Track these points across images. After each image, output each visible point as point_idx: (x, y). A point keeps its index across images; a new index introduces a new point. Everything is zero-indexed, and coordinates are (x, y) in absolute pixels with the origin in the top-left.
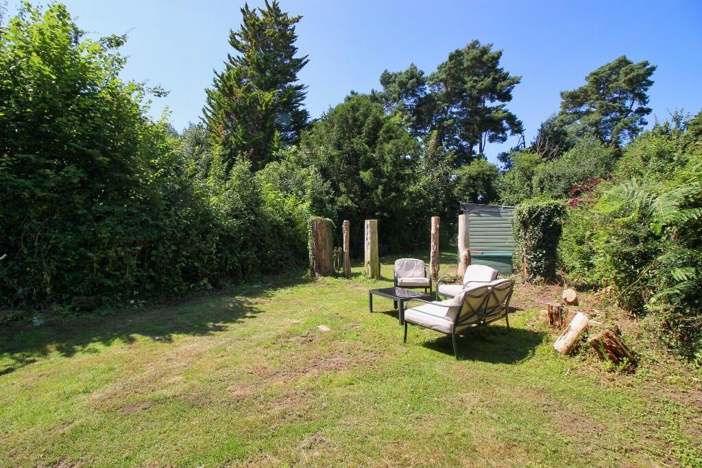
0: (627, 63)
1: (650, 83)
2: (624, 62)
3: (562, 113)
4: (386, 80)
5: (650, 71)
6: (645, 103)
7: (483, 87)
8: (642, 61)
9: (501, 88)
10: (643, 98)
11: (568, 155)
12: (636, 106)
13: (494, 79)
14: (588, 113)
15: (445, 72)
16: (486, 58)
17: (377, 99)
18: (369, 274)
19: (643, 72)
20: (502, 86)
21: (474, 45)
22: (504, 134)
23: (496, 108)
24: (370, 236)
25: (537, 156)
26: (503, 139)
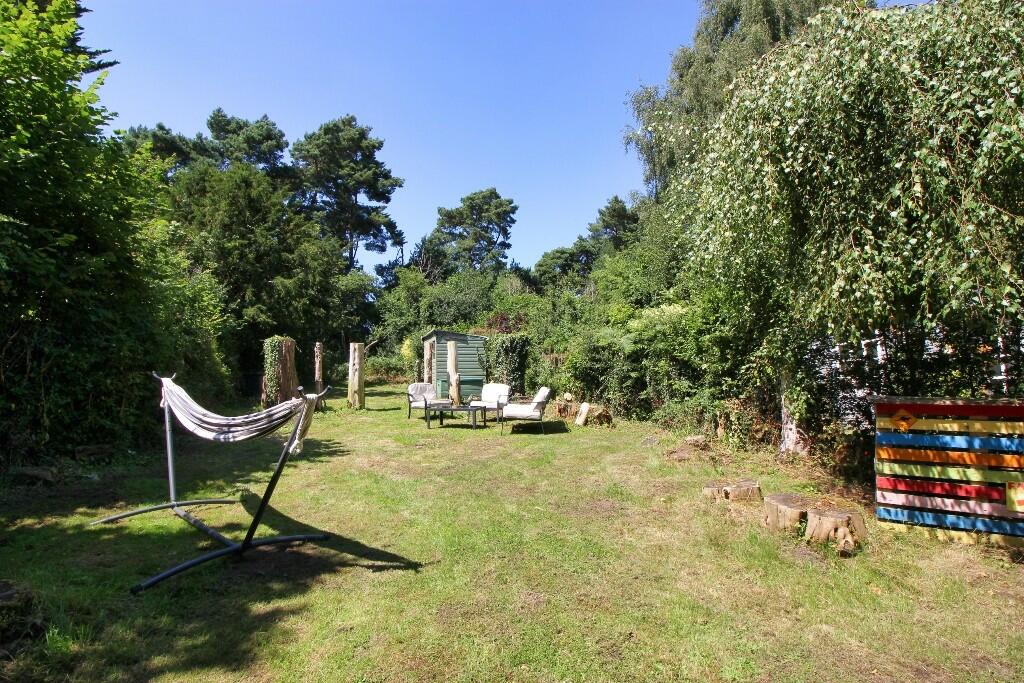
0: (498, 197)
1: (513, 221)
2: (494, 194)
3: (437, 230)
4: (220, 124)
5: (514, 210)
6: (508, 238)
7: (362, 179)
8: (507, 198)
9: (381, 186)
10: (506, 234)
12: (501, 239)
13: (375, 173)
14: (462, 236)
15: (318, 146)
16: (364, 143)
17: (206, 150)
18: (357, 405)
19: (508, 209)
20: (384, 186)
21: (350, 122)
22: (383, 243)
23: (376, 209)
24: (357, 361)
25: (421, 276)
26: (383, 249)
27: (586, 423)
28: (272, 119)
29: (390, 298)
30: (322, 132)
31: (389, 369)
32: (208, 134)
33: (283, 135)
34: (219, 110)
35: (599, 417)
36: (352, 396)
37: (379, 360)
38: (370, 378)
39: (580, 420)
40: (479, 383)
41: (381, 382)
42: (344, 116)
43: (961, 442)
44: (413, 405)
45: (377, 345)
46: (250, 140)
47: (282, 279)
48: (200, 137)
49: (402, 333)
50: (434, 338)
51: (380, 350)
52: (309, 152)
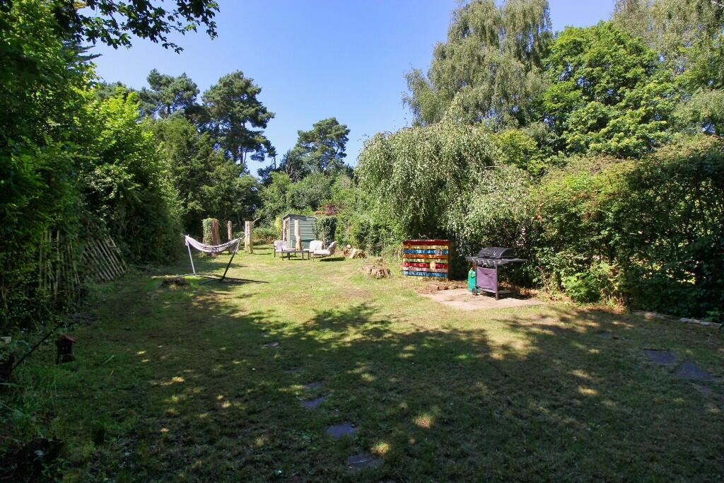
0: (337, 123)
1: (347, 140)
2: (334, 122)
3: (298, 146)
4: (156, 80)
5: (347, 132)
6: (344, 150)
7: (248, 114)
8: (343, 124)
9: (260, 118)
10: (343, 147)
11: (307, 179)
12: (339, 151)
13: (256, 110)
14: (314, 149)
15: (220, 94)
16: (249, 90)
17: (148, 98)
18: (250, 252)
19: (344, 132)
20: (262, 118)
21: (239, 76)
22: (263, 155)
23: (257, 133)
24: (249, 230)
25: (287, 177)
26: (262, 159)
27: (354, 257)
28: (189, 77)
29: (267, 191)
30: (222, 85)
31: (267, 235)
32: (148, 87)
33: (196, 86)
34: (154, 70)
35: (359, 255)
36: (247, 248)
37: (261, 229)
38: (255, 241)
39: (351, 256)
40: (309, 241)
41: (263, 243)
42: (235, 72)
43: (420, 252)
44: (277, 251)
45: (260, 220)
46: (176, 92)
47: (207, 187)
48: (144, 90)
49: (275, 213)
50: (289, 218)
51: (261, 224)
52: (214, 98)
